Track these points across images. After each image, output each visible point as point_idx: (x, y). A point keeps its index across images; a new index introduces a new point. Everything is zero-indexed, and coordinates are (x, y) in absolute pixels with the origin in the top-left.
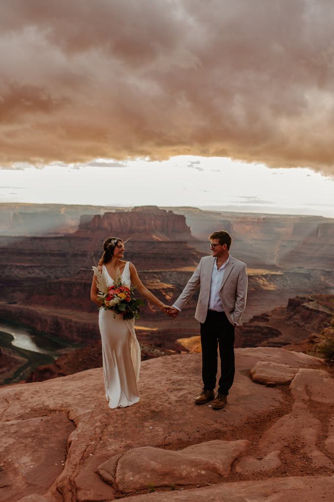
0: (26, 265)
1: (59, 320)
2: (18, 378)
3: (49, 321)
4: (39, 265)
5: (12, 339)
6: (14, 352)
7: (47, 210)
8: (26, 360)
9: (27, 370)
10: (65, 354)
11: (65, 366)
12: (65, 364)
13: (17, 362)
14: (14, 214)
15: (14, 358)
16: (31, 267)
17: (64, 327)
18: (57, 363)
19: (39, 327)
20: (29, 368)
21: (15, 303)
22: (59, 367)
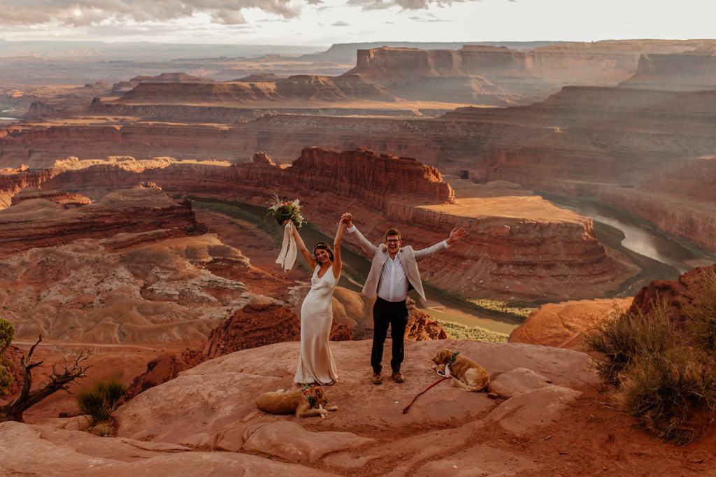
0: (653, 132)
1: (695, 217)
2: (624, 292)
3: (678, 217)
4: (671, 133)
5: (623, 237)
6: (623, 256)
7: (693, 49)
8: (639, 269)
9: (638, 283)
10: (697, 269)
11: (695, 285)
12: (695, 282)
13: (625, 270)
14: (641, 55)
15: (622, 264)
16: (659, 135)
17: (700, 228)
18: (682, 279)
19: (662, 225)
20: (642, 281)
21: (632, 187)
22: (684, 284)
